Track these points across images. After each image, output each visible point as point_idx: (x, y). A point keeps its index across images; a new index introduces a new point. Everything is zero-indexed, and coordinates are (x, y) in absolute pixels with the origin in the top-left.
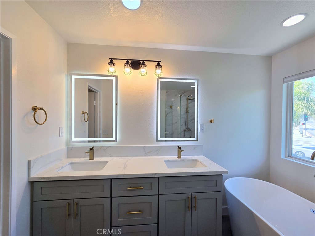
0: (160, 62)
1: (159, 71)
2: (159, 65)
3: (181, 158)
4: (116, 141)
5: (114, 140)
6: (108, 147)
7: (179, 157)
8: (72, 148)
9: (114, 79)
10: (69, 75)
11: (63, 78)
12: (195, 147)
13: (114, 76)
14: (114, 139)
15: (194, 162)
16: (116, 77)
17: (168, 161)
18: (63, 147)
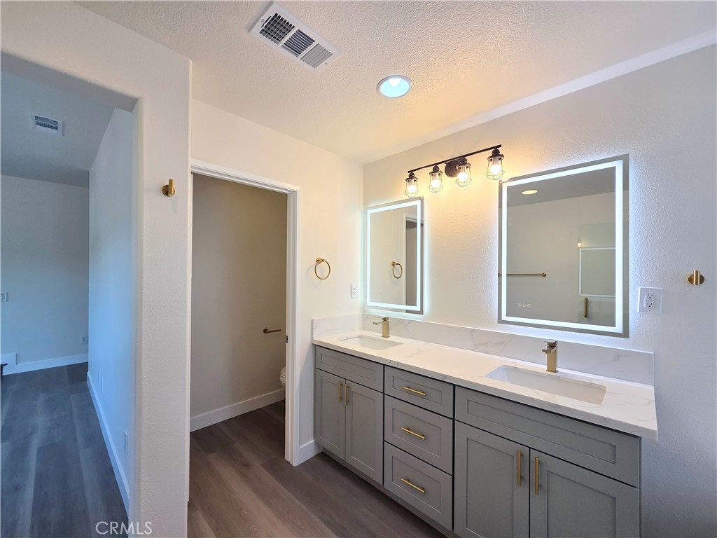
0: (500, 146)
1: (496, 168)
2: (496, 154)
3: (556, 372)
4: (421, 312)
5: (419, 310)
6: (411, 322)
7: (552, 368)
8: (368, 315)
9: (418, 203)
10: (365, 212)
11: (358, 216)
12: (618, 355)
13: (416, 199)
14: (417, 308)
15: (596, 392)
16: (422, 200)
17: (516, 369)
18: (358, 313)
